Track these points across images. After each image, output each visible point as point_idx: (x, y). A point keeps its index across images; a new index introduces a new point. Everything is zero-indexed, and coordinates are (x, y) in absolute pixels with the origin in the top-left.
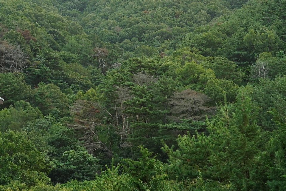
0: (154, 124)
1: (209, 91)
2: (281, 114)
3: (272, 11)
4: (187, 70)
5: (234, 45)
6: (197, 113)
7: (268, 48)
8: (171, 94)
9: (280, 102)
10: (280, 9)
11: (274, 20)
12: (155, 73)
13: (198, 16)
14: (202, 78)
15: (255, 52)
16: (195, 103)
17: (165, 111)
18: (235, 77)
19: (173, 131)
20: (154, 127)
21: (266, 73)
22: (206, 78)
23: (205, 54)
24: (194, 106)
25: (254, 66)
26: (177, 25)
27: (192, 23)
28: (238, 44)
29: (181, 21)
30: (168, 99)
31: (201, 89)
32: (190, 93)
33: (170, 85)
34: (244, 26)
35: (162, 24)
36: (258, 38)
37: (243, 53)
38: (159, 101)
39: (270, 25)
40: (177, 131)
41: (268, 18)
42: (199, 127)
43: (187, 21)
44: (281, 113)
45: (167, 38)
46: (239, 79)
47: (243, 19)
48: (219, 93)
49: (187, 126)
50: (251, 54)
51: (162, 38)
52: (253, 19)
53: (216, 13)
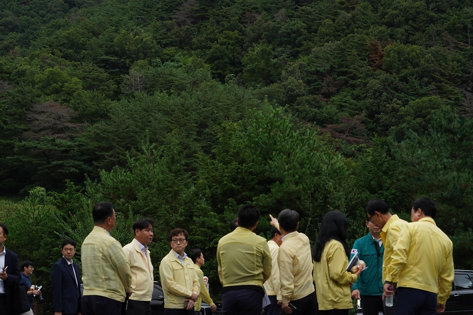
0: (8, 141)
1: (75, 105)
2: (161, 137)
3: (148, 9)
4: (48, 77)
5: (102, 48)
6: (61, 131)
7: (142, 54)
8: (31, 106)
9: (159, 123)
10: (158, 8)
11: (150, 20)
12: (9, 78)
13: (53, 5)
14: (67, 88)
15: (126, 58)
16: (59, 119)
17: (22, 127)
18: (106, 89)
19: (32, 150)
20: (8, 145)
21: (141, 86)
22: (72, 88)
23: (67, 57)
24: (58, 122)
25: (127, 76)
26: (26, 14)
27: (44, 12)
28: (106, 47)
29: (31, 9)
30: (25, 112)
31: (65, 101)
32: (53, 106)
33: (29, 95)
34: (114, 25)
35: (7, 12)
36: (131, 42)
37: (112, 58)
38: (16, 114)
39: (145, 26)
40: (36, 151)
41: (143, 17)
42: (64, 147)
43: (38, 10)
44: (160, 135)
45: (12, 30)
46: (109, 91)
47: (112, 16)
48: (88, 108)
49: (49, 145)
50: (122, 60)
51: (7, 29)
52: (126, 17)
53: (75, 2)
